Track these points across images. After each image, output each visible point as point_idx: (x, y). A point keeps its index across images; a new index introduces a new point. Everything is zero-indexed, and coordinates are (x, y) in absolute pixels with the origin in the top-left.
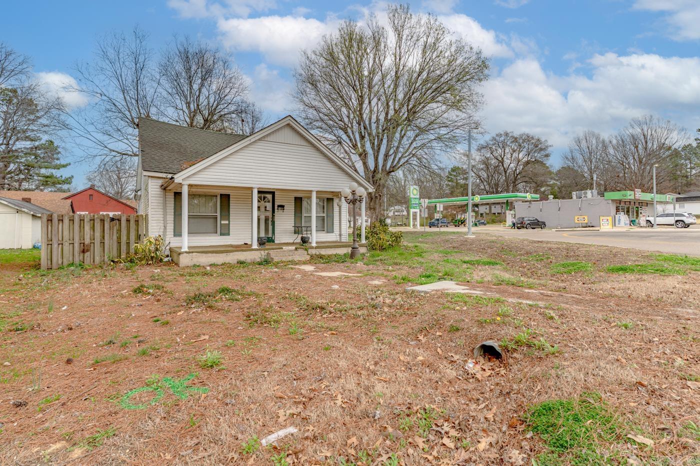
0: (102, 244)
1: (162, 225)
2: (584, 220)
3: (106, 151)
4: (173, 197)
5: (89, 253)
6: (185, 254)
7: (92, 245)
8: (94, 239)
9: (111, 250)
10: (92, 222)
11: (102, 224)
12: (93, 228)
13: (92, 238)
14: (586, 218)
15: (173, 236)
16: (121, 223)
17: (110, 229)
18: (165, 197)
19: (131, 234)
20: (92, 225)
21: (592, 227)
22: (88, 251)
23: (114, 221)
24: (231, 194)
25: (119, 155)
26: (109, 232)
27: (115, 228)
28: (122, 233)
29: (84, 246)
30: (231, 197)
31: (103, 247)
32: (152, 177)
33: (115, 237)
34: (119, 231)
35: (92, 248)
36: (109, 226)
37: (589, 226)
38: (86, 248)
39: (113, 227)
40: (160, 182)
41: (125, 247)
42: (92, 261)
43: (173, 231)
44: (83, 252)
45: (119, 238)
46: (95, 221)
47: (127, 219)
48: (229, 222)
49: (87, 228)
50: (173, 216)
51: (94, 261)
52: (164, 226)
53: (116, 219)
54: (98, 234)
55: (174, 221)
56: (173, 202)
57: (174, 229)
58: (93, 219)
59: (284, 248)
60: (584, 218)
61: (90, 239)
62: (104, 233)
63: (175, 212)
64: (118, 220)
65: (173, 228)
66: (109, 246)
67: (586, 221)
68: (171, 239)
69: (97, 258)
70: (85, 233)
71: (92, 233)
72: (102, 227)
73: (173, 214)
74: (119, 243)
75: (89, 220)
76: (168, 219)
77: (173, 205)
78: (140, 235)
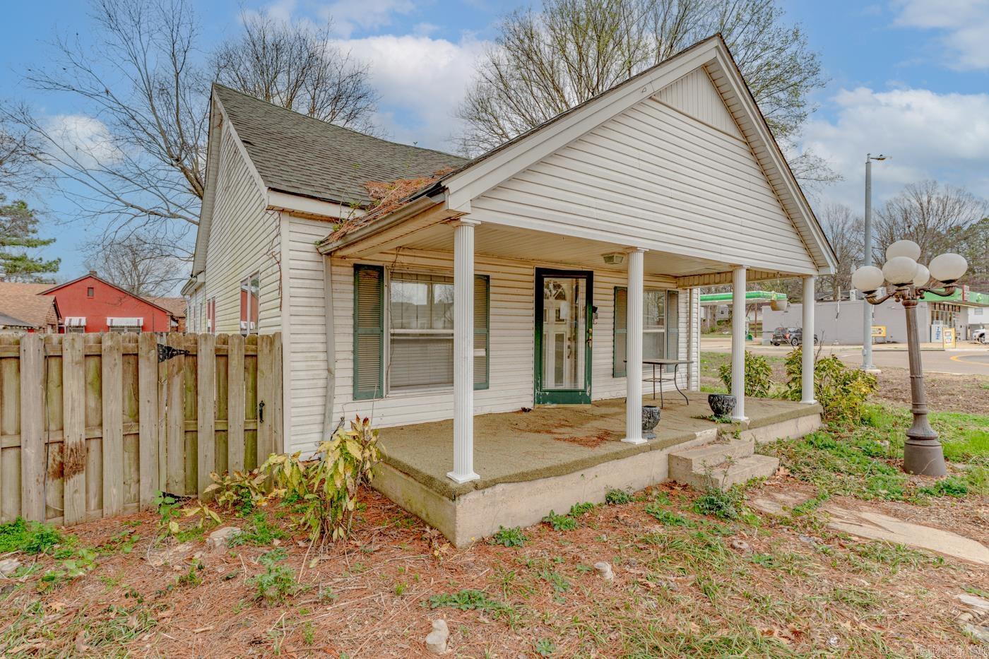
0: (131, 440)
1: (323, 365)
2: (880, 333)
3: (118, 206)
4: (352, 279)
5: (80, 477)
6: (474, 495)
7: (94, 445)
8: (101, 425)
9: (162, 457)
10: (93, 362)
11: (131, 369)
12: (97, 385)
13: (94, 421)
14: (883, 329)
15: (351, 397)
16: (196, 365)
17: (159, 386)
18: (329, 278)
19: (231, 402)
20: (92, 374)
21: (894, 342)
22: (77, 469)
23: (172, 356)
24: (492, 275)
25: (144, 213)
26: (153, 398)
27: (177, 381)
28: (200, 399)
29: (61, 451)
30: (492, 282)
31: (133, 449)
32: (293, 213)
33: (176, 414)
34: (193, 389)
35: (93, 456)
36: (154, 377)
37: (888, 342)
38: (69, 461)
39: (170, 377)
40: (324, 231)
41: (212, 444)
42: (94, 502)
43: (350, 382)
44: (61, 473)
45: (192, 414)
46: (105, 360)
47: (217, 350)
48: (487, 350)
49: (74, 384)
50: (351, 339)
51: (101, 505)
52: (329, 371)
53: (180, 352)
54: (115, 406)
55: (354, 352)
56: (352, 296)
57: (354, 378)
58: (95, 351)
59: (698, 434)
60: (880, 329)
61: (87, 425)
62: (138, 401)
63: (355, 327)
64: (187, 354)
65: (351, 373)
66: (154, 447)
67: (883, 334)
68: (347, 408)
69: (115, 491)
70: (67, 408)
71: (92, 403)
72: (130, 381)
73: (351, 331)
74: (191, 433)
75: (78, 356)
76: (337, 348)
77: (351, 304)
78: (262, 404)
